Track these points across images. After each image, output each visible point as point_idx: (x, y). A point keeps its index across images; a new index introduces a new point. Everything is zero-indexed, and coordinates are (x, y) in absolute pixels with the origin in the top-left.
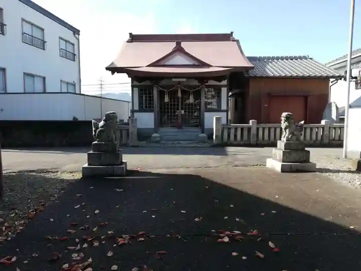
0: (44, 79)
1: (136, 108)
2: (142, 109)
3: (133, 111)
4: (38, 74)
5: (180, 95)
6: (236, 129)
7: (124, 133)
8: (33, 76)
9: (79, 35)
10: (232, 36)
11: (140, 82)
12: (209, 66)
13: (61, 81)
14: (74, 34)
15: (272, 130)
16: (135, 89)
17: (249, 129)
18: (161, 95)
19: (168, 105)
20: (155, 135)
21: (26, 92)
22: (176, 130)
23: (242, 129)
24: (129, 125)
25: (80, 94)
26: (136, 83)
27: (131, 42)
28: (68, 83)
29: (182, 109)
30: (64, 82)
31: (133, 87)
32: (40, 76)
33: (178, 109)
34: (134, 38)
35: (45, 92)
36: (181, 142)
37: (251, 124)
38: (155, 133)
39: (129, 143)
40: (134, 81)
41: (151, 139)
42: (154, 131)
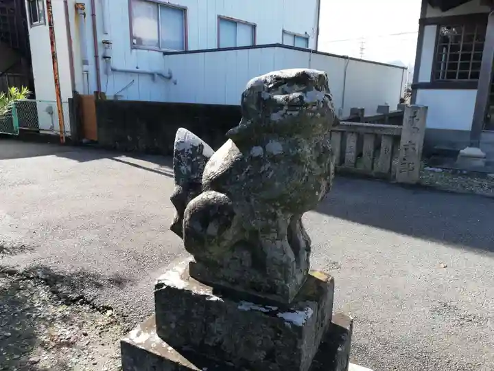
0: (254, 27)
1: (426, 77)
2: (437, 82)
3: (416, 86)
4: (244, 19)
8: (234, 22)
11: (444, 10)
13: (284, 32)
16: (427, 28)
20: (468, 151)
21: (221, 47)
24: (400, 123)
26: (434, 13)
28: (295, 36)
30: (290, 34)
31: (423, 22)
32: (246, 23)
35: (254, 46)
38: (471, 145)
39: (395, 177)
40: (429, 8)
41: (457, 162)
42: (468, 139)
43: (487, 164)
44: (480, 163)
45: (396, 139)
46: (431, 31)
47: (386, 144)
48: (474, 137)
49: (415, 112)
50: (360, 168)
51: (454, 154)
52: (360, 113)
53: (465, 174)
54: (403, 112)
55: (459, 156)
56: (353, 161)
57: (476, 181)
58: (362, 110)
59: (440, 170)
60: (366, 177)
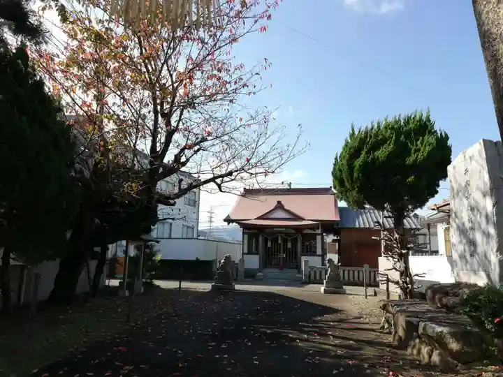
0: (171, 224)
1: (246, 251)
2: (250, 252)
3: (243, 254)
5: (280, 242)
7: (235, 270)
11: (250, 231)
12: (303, 219)
13: (183, 225)
15: (351, 273)
18: (265, 241)
20: (260, 274)
22: (277, 270)
24: (239, 265)
27: (245, 195)
28: (188, 227)
29: (284, 253)
31: (244, 233)
32: (167, 223)
35: (170, 238)
46: (246, 236)
55: (257, 276)
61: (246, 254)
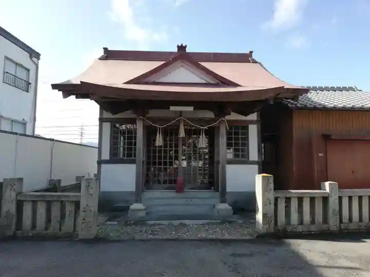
1: (106, 156)
3: (100, 162)
5: (182, 134)
6: (300, 200)
9: (39, 59)
10: (251, 57)
11: (114, 113)
13: (1, 117)
14: (31, 57)
16: (104, 124)
17: (325, 199)
18: (150, 134)
19: (160, 152)
20: (136, 206)
23: (312, 200)
24: (79, 191)
25: (33, 136)
26: (108, 115)
27: (106, 59)
28: (13, 121)
30: (7, 119)
31: (102, 120)
33: (177, 158)
34: (110, 55)
36: (187, 222)
37: (328, 190)
38: (137, 202)
39: (77, 235)
40: (105, 112)
41: (128, 215)
42: (134, 198)
43: (147, 214)
44: (142, 214)
45: (77, 204)
46: (107, 126)
47: (70, 208)
48: (137, 196)
49: (89, 183)
50: (50, 231)
51: (126, 209)
52: (57, 185)
53: (133, 224)
54: (80, 184)
55: (129, 211)
56: (44, 226)
57: (138, 228)
58: (59, 181)
59: (116, 223)
60: (55, 238)
61: (106, 162)
